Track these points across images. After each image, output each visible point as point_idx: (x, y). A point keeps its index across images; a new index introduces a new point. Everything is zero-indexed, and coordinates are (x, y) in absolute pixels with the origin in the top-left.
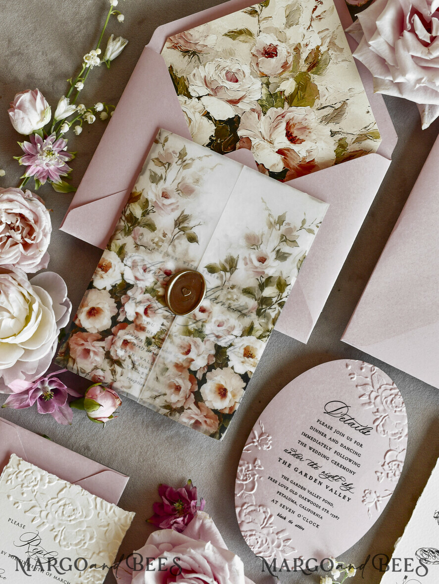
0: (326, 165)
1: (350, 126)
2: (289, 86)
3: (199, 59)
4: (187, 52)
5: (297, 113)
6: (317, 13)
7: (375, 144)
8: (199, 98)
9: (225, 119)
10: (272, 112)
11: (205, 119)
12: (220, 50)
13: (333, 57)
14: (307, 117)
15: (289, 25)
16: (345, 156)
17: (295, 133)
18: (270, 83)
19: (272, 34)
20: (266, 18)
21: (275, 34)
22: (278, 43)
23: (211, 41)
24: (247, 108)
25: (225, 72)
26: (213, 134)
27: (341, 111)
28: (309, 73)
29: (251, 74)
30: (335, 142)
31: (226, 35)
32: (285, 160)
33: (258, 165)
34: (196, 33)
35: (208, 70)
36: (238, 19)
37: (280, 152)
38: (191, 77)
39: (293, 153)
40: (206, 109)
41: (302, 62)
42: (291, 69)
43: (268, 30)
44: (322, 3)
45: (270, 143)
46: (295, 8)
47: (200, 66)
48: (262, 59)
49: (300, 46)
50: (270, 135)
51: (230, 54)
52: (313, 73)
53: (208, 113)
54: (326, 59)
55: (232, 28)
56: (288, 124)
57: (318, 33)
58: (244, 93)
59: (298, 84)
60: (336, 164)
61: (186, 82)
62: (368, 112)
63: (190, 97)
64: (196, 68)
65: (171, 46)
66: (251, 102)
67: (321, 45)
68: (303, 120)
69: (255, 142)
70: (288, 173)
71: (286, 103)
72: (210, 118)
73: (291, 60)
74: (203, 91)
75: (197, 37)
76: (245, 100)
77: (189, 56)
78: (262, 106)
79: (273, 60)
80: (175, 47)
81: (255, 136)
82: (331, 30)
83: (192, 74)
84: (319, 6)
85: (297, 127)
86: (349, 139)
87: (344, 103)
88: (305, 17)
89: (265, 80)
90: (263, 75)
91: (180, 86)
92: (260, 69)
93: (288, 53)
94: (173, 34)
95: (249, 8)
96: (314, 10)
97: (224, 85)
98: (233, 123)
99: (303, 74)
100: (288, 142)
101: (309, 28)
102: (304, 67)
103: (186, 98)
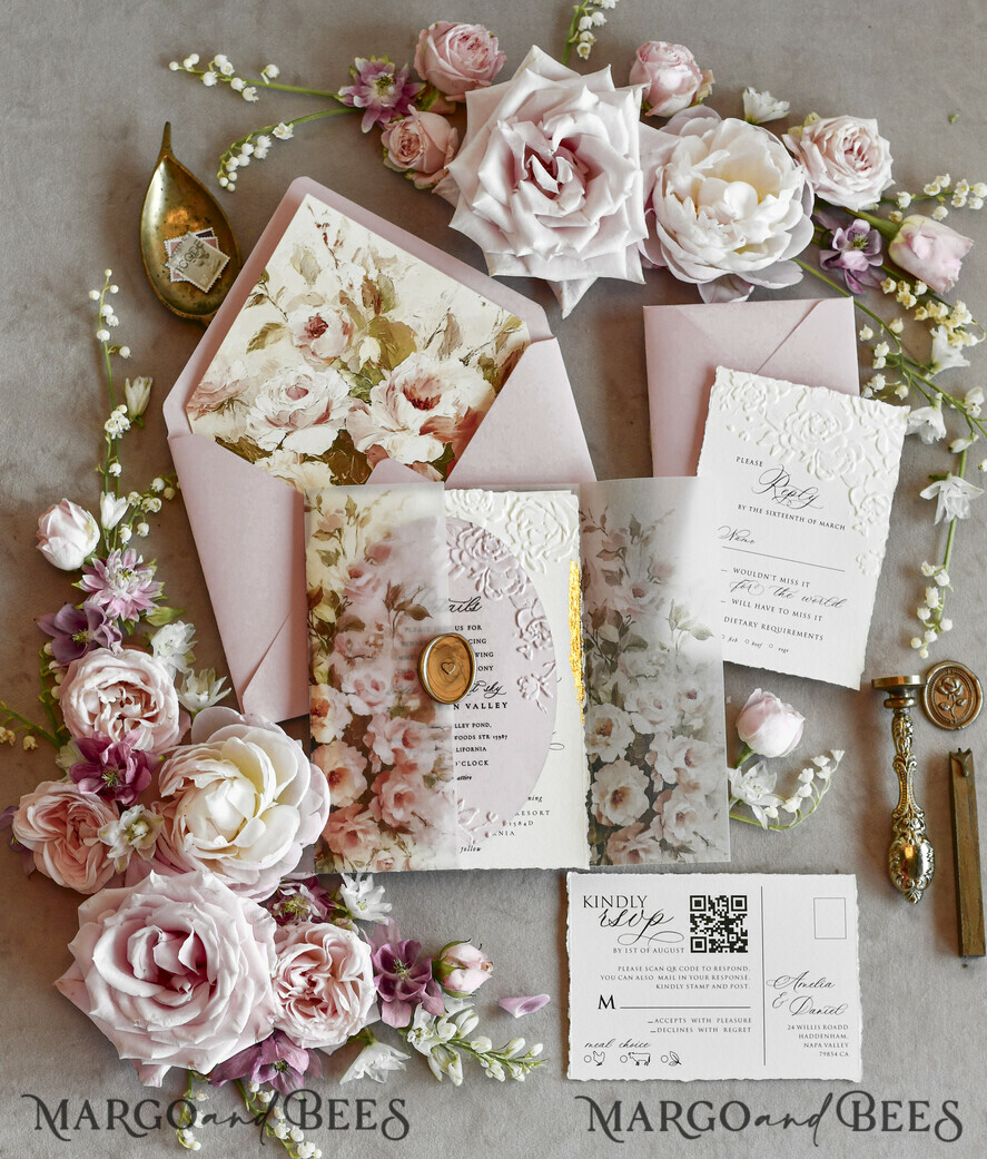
0: (488, 403)
1: (479, 338)
2: (370, 349)
3: (242, 403)
4: (222, 404)
5: (405, 371)
6: (331, 241)
7: (522, 333)
8: (280, 447)
9: (330, 445)
10: (376, 393)
11: (308, 465)
12: (257, 372)
13: (390, 275)
14: (420, 367)
15: (312, 280)
16: (501, 375)
17: (423, 396)
18: (346, 364)
19: (302, 305)
20: (278, 295)
21: (306, 303)
22: (317, 310)
23: (238, 371)
24: (345, 413)
25: (283, 394)
26: (331, 474)
27: (453, 329)
28: (381, 315)
29: (316, 369)
30: (475, 370)
31: (249, 350)
32: (438, 436)
33: (411, 467)
34: (214, 375)
35: (264, 407)
36: (248, 321)
37: (424, 431)
38: (250, 431)
39: (438, 420)
40: (299, 453)
41: (362, 309)
42: (356, 327)
43: (293, 306)
44: (327, 225)
45: (404, 430)
46: (303, 255)
47: (251, 410)
48: (313, 343)
49: (345, 294)
50: (397, 421)
51: (272, 367)
52: (385, 311)
53: (305, 455)
54: (386, 284)
55: (251, 337)
56: (405, 392)
57: (353, 261)
58: (326, 400)
59: (379, 337)
60: (498, 392)
61: (250, 442)
62: (484, 304)
63: (268, 454)
64: (248, 416)
65: (196, 415)
66: (343, 402)
67: (368, 272)
68: (418, 373)
69: (385, 444)
70: (454, 448)
71: (384, 371)
72: (312, 459)
73: (347, 317)
74: (278, 434)
75: (219, 379)
76: (334, 407)
77: (228, 408)
78: (358, 397)
79: (328, 334)
80: (203, 412)
81: (381, 437)
82: (364, 246)
83: (249, 427)
84: (327, 231)
85: (418, 386)
86: (489, 352)
87: (449, 316)
88: (321, 255)
89: (337, 364)
90: (330, 361)
91: (247, 450)
92: (322, 356)
93: (338, 311)
94: (188, 398)
95: (250, 298)
96: (325, 239)
97: (295, 408)
98: (344, 441)
99: (374, 322)
100: (424, 413)
101: (337, 264)
102: (369, 314)
103: (265, 459)
